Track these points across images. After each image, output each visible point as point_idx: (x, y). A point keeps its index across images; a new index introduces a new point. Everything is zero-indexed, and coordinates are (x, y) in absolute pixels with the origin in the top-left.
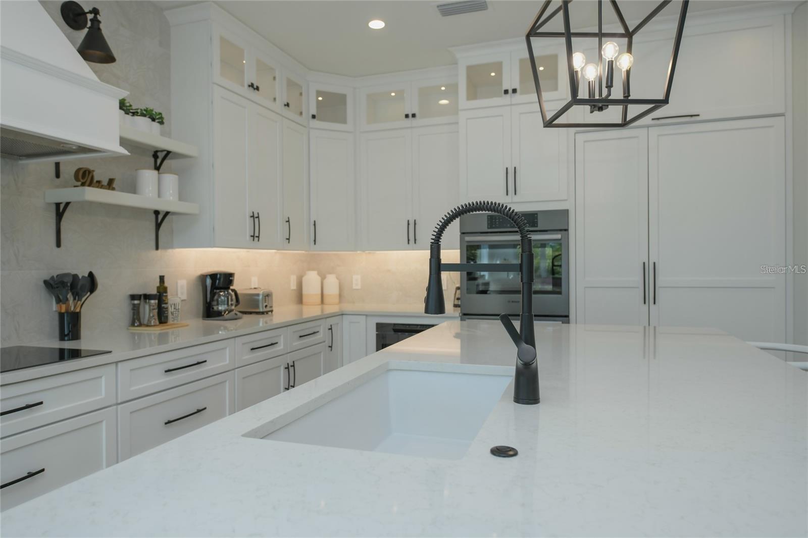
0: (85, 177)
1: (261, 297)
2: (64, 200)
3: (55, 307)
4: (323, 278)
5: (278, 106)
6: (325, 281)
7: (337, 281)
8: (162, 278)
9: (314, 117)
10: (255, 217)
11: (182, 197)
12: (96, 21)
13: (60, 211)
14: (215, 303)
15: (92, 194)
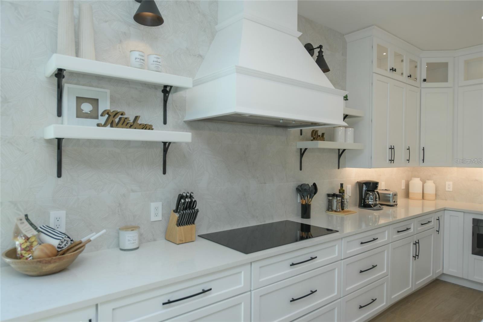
0: (316, 136)
1: (391, 195)
2: (303, 147)
3: (299, 200)
4: (424, 183)
5: (404, 78)
6: (425, 185)
7: (434, 185)
8: (342, 185)
9: (425, 80)
10: (392, 148)
11: (355, 141)
12: (320, 52)
13: (302, 153)
14: (366, 199)
15: (321, 144)
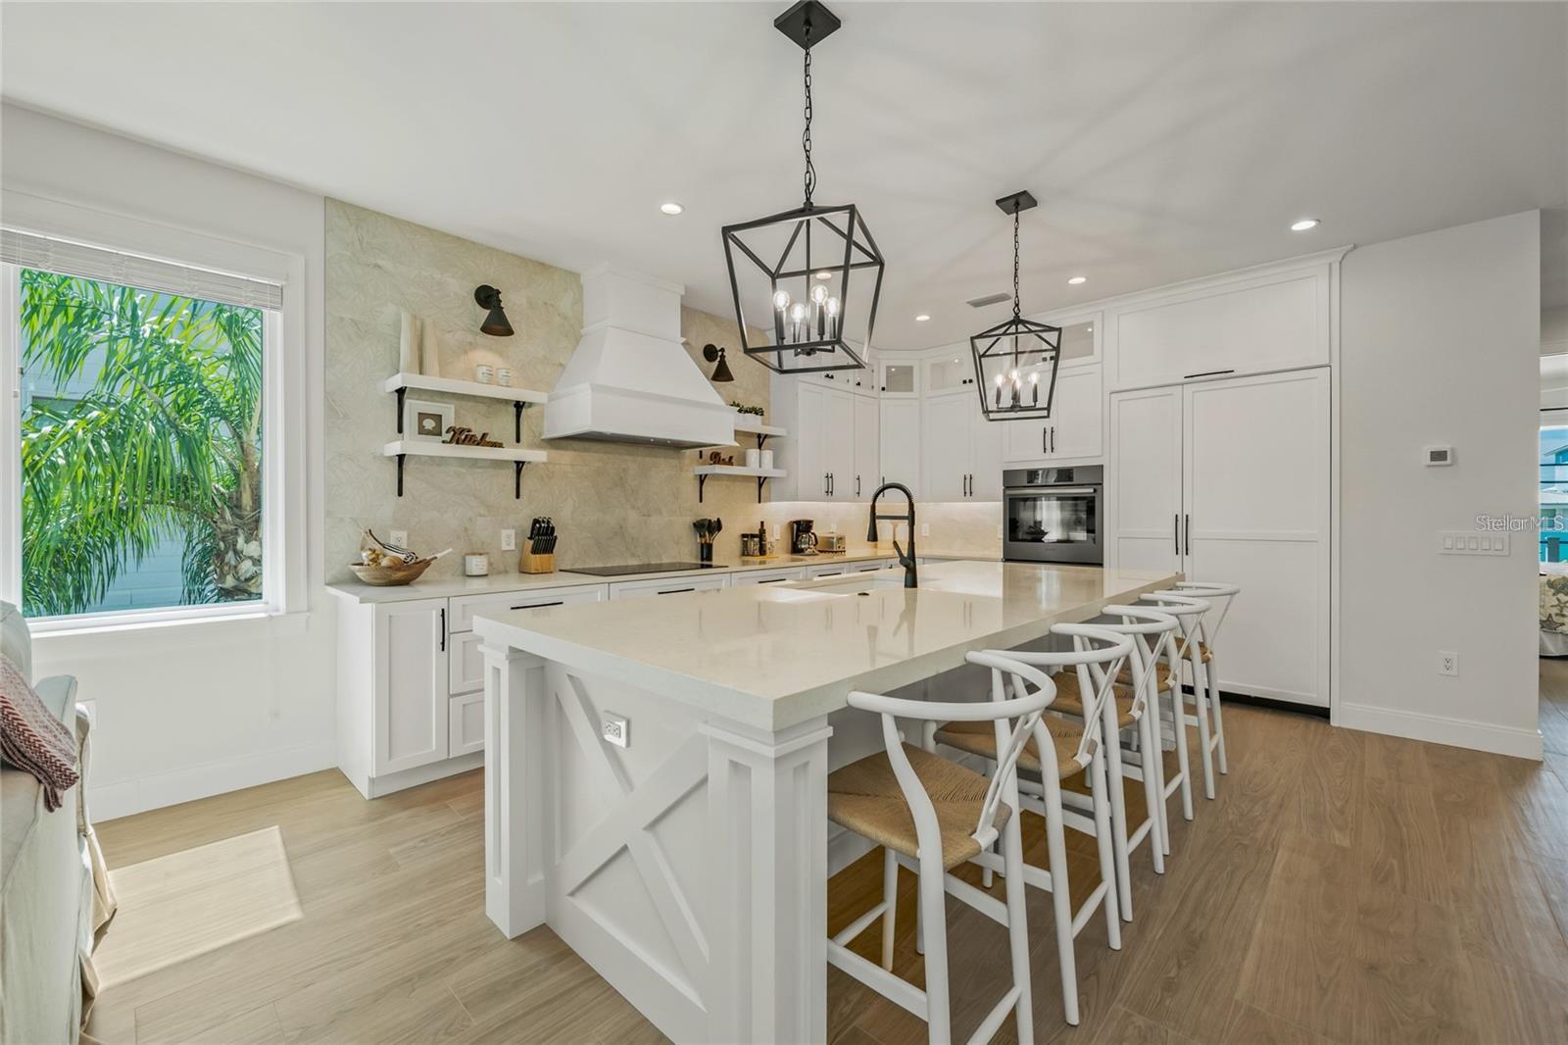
0: (716, 458)
1: (835, 540)
2: (704, 473)
3: (697, 538)
5: (851, 386)
8: (762, 523)
9: (883, 389)
10: (829, 477)
11: (776, 465)
12: (723, 357)
13: (702, 479)
14: (799, 543)
15: (719, 469)
